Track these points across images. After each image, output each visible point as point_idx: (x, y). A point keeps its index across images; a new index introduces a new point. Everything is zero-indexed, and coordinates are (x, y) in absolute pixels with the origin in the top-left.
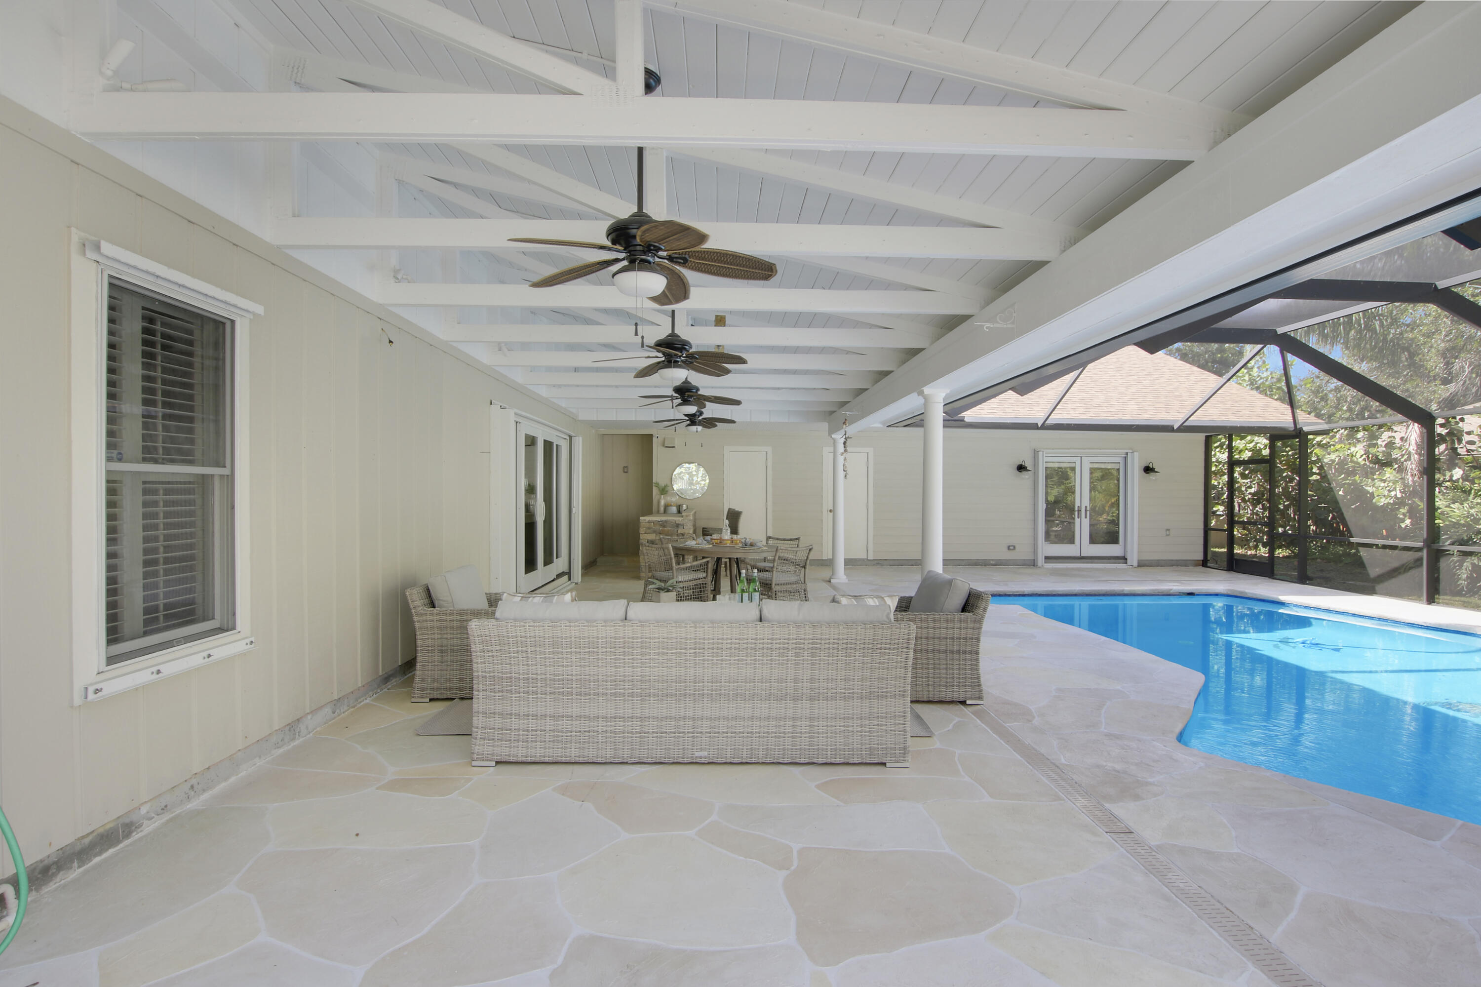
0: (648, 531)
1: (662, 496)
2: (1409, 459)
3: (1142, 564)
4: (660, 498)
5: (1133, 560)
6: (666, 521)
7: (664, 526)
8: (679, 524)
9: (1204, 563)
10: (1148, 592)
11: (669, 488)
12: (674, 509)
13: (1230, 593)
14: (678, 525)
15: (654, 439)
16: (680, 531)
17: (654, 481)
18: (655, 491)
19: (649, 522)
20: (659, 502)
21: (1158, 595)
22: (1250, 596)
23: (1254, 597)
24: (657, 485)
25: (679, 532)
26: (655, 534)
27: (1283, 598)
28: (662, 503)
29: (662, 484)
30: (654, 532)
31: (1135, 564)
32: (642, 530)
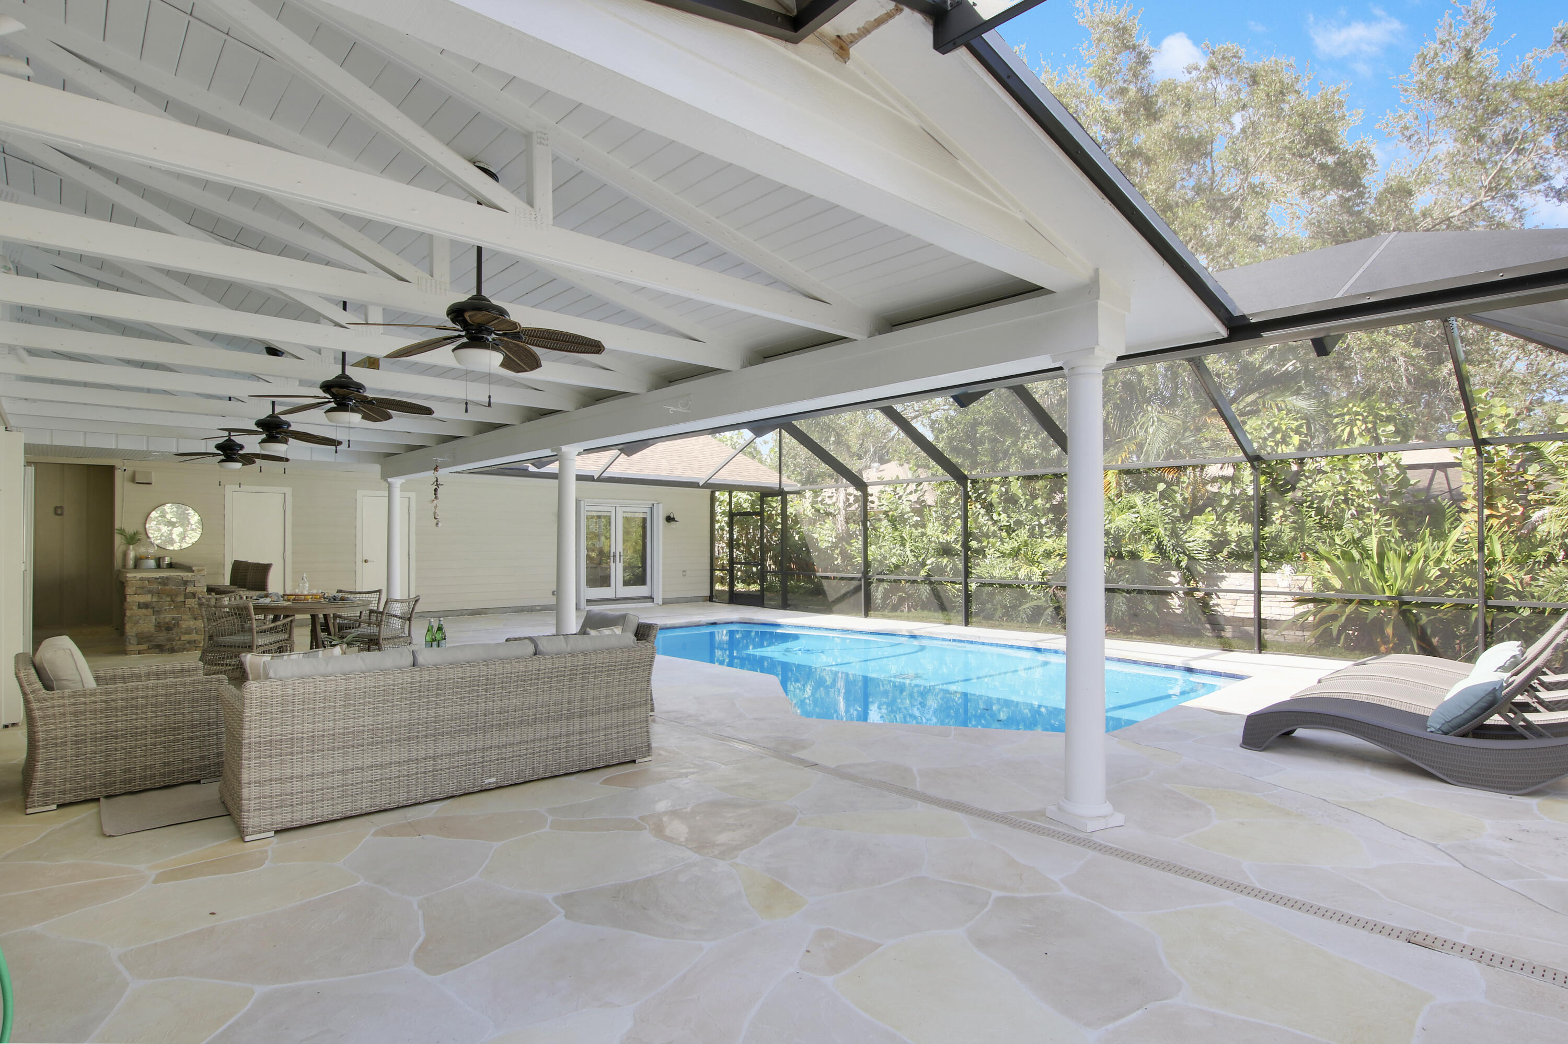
0: (139, 591)
1: (131, 547)
2: (839, 513)
3: (666, 602)
4: (128, 549)
5: (659, 599)
6: (167, 578)
7: (165, 585)
8: (187, 581)
9: (711, 598)
10: (684, 625)
11: (142, 536)
12: (152, 563)
13: (741, 621)
14: (186, 583)
15: (118, 474)
16: (190, 589)
17: (117, 525)
18: (118, 540)
19: (141, 579)
20: (125, 555)
21: (691, 626)
22: (756, 621)
23: (759, 622)
24: (122, 532)
25: (187, 591)
26: (150, 596)
27: (779, 621)
28: (132, 555)
29: (130, 529)
30: (150, 592)
31: (661, 602)
32: (129, 591)
